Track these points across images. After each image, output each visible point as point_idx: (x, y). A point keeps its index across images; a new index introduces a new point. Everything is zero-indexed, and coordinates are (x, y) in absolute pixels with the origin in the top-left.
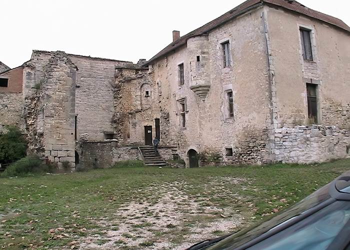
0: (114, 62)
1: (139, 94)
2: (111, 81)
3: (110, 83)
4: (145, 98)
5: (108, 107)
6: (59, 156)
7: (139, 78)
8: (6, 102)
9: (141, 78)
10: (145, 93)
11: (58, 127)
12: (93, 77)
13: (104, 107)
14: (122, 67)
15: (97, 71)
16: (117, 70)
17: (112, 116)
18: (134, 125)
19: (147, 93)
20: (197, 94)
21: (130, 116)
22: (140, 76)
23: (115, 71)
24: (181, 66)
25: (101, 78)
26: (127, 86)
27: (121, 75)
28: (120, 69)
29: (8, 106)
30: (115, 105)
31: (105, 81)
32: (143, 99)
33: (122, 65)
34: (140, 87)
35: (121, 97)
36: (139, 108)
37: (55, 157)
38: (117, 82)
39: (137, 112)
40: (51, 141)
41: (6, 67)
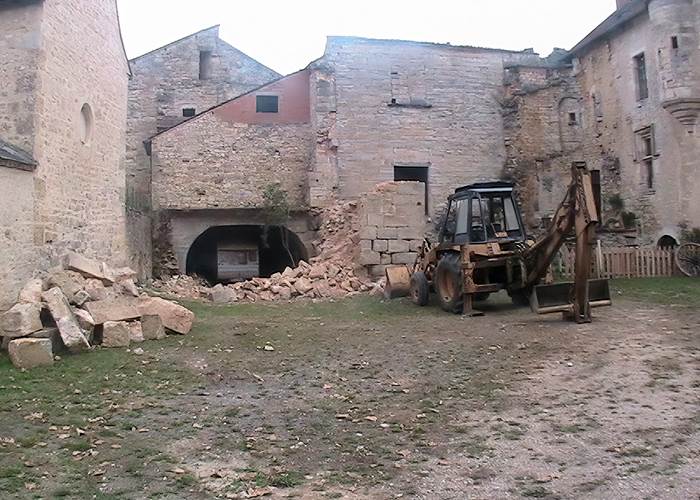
0: (499, 54)
1: (555, 118)
2: (496, 93)
3: (495, 98)
4: (569, 128)
5: (494, 147)
6: (391, 251)
7: (554, 85)
8: (275, 142)
9: (558, 85)
10: (567, 116)
11: (388, 191)
12: (459, 87)
13: (485, 147)
14: (516, 66)
15: (466, 74)
16: (507, 71)
17: (501, 166)
18: (548, 184)
19: (572, 116)
20: (678, 118)
21: (539, 164)
22: (556, 82)
23: (505, 73)
24: (640, 58)
25: (476, 88)
26: (530, 104)
27: (518, 80)
28: (514, 69)
29: (281, 150)
30: (507, 143)
31: (484, 94)
32: (564, 129)
33: (516, 60)
34: (557, 104)
35: (519, 127)
36: (558, 147)
37: (381, 253)
38: (509, 96)
39: (553, 157)
40: (373, 219)
41: (273, 73)
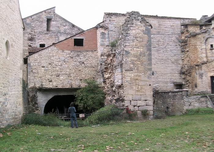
0: (179, 20)
1: (204, 47)
2: (177, 36)
3: (177, 38)
4: (210, 51)
5: (177, 60)
6: (138, 105)
7: (203, 33)
8: (83, 59)
9: (206, 32)
10: (209, 46)
11: (137, 80)
12: (161, 34)
13: (173, 60)
14: (187, 24)
15: (164, 29)
16: (182, 27)
17: (180, 68)
18: (201, 75)
19: (212, 46)
21: (197, 67)
22: (204, 31)
23: (181, 28)
25: (169, 35)
26: (193, 41)
27: (187, 31)
28: (186, 26)
29: (85, 62)
30: (183, 58)
31: (172, 37)
32: (208, 52)
33: (187, 22)
34: (204, 41)
35: (188, 51)
36: (205, 60)
37: (134, 106)
38: (183, 38)
39: (203, 64)
40: (131, 92)
41: (79, 29)
